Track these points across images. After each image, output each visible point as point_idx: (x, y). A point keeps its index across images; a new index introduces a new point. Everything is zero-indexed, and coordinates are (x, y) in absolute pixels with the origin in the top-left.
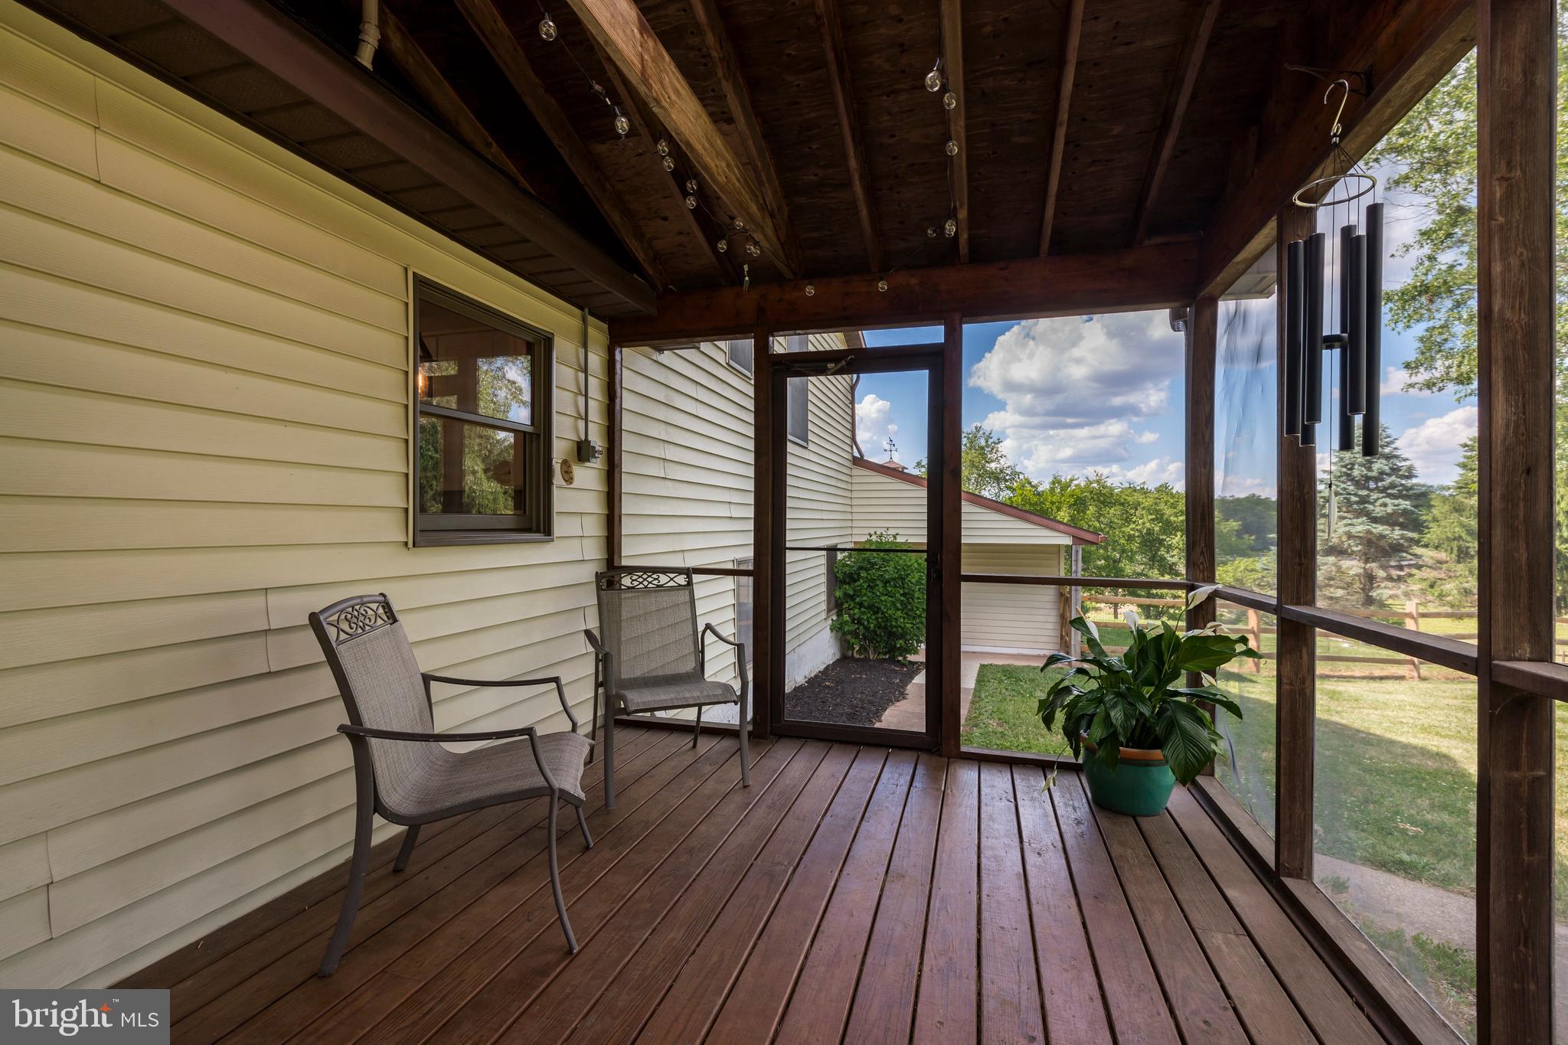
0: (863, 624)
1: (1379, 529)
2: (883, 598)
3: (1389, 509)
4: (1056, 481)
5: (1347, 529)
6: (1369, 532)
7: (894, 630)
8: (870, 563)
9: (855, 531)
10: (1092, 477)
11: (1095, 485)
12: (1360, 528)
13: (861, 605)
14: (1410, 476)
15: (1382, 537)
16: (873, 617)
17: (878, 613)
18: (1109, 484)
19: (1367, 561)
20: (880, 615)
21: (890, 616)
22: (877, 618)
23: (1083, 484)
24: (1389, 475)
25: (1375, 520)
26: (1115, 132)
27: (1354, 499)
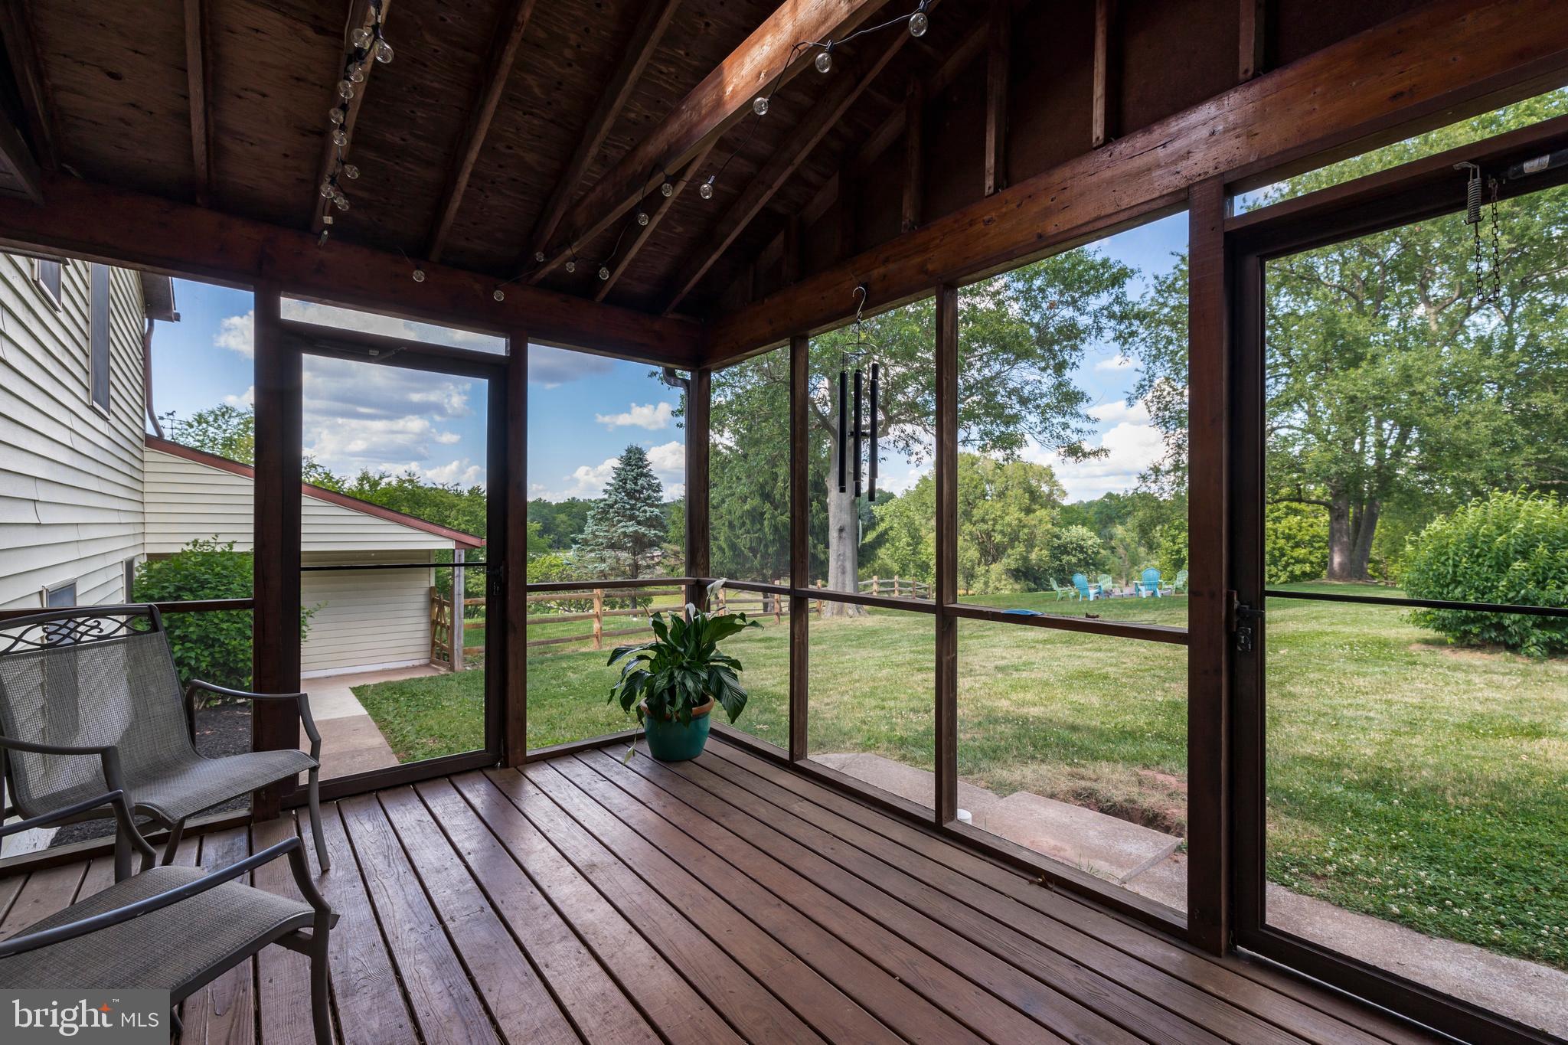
0: (189, 665)
1: (642, 529)
2: (224, 626)
3: (648, 514)
4: (364, 478)
5: (623, 530)
6: (636, 532)
7: (240, 665)
8: (197, 581)
9: (148, 539)
10: (405, 477)
11: (406, 485)
12: (631, 529)
13: (184, 639)
14: (658, 492)
15: (644, 535)
16: (206, 653)
17: (213, 646)
18: (421, 484)
19: (634, 554)
20: (217, 649)
21: (234, 648)
22: (211, 654)
23: (394, 483)
24: (647, 490)
25: (639, 523)
26: (677, 231)
27: (628, 506)
